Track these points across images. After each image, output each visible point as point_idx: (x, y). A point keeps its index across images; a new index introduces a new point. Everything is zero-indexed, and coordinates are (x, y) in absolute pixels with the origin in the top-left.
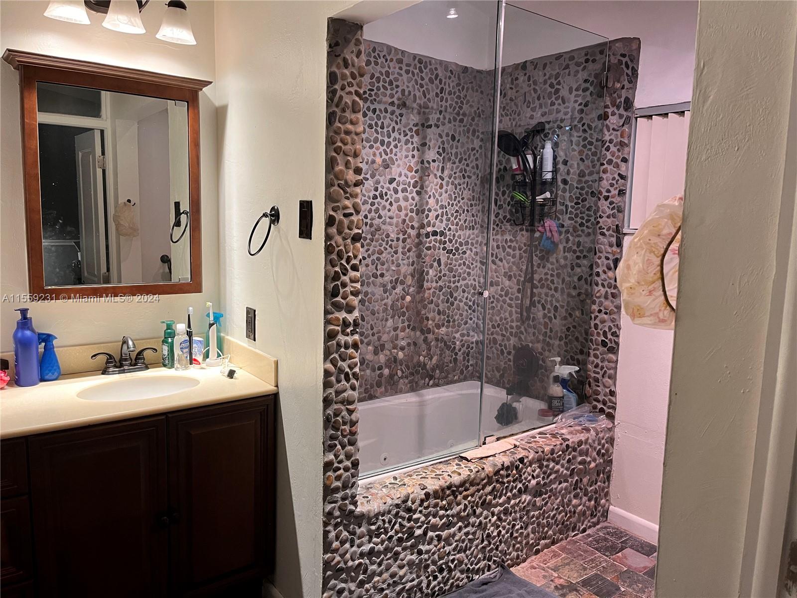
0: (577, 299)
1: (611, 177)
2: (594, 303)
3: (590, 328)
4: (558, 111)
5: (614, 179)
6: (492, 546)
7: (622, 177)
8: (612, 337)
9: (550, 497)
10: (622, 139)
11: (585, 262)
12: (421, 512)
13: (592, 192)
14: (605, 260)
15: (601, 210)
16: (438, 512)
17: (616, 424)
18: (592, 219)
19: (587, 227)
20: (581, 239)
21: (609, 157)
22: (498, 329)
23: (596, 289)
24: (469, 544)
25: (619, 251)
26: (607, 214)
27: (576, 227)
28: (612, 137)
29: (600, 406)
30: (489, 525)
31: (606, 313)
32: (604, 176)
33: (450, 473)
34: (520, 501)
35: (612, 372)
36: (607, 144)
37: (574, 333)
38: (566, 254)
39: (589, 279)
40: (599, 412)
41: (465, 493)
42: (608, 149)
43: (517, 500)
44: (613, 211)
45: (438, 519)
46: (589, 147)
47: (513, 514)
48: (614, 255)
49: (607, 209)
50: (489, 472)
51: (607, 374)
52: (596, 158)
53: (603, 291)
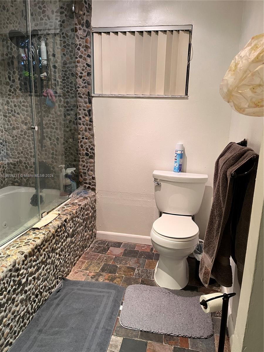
0: (70, 133)
1: (82, 65)
2: (79, 134)
3: (79, 147)
4: (46, 24)
5: (84, 66)
6: (58, 270)
7: (89, 65)
8: (91, 151)
9: (77, 236)
10: (87, 44)
11: (72, 112)
12: (23, 268)
13: (72, 74)
14: (83, 111)
15: (78, 84)
16: (32, 264)
17: (96, 192)
18: (74, 89)
19: (71, 93)
20: (68, 100)
21: (80, 54)
22: (22, 155)
23: (80, 126)
24: (48, 275)
25: (90, 106)
26: (82, 86)
27: (65, 93)
28: (80, 42)
29: (87, 185)
30: (56, 260)
31: (86, 139)
32: (78, 65)
33: (33, 239)
34: (67, 242)
35: (92, 168)
36: (78, 46)
37: (69, 151)
38: (61, 108)
39: (75, 121)
40: (88, 188)
41: (44, 248)
42: (79, 49)
43: (66, 242)
44: (85, 84)
45: (32, 268)
46: (67, 47)
47: (65, 250)
48: (88, 108)
49: (82, 83)
50: (53, 232)
51: (90, 170)
52: (72, 54)
53: (84, 127)
